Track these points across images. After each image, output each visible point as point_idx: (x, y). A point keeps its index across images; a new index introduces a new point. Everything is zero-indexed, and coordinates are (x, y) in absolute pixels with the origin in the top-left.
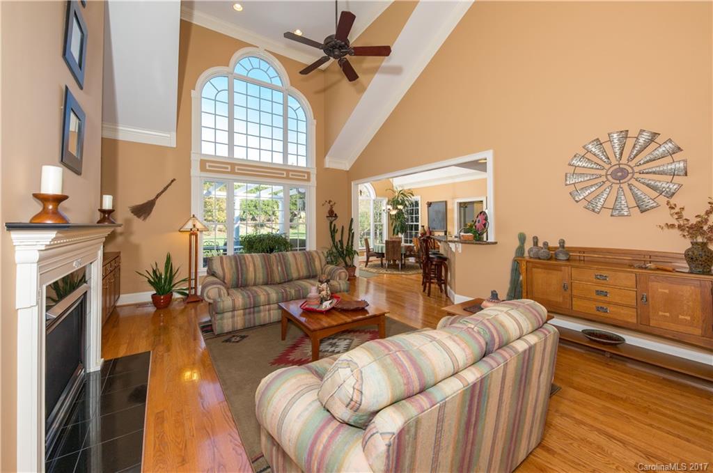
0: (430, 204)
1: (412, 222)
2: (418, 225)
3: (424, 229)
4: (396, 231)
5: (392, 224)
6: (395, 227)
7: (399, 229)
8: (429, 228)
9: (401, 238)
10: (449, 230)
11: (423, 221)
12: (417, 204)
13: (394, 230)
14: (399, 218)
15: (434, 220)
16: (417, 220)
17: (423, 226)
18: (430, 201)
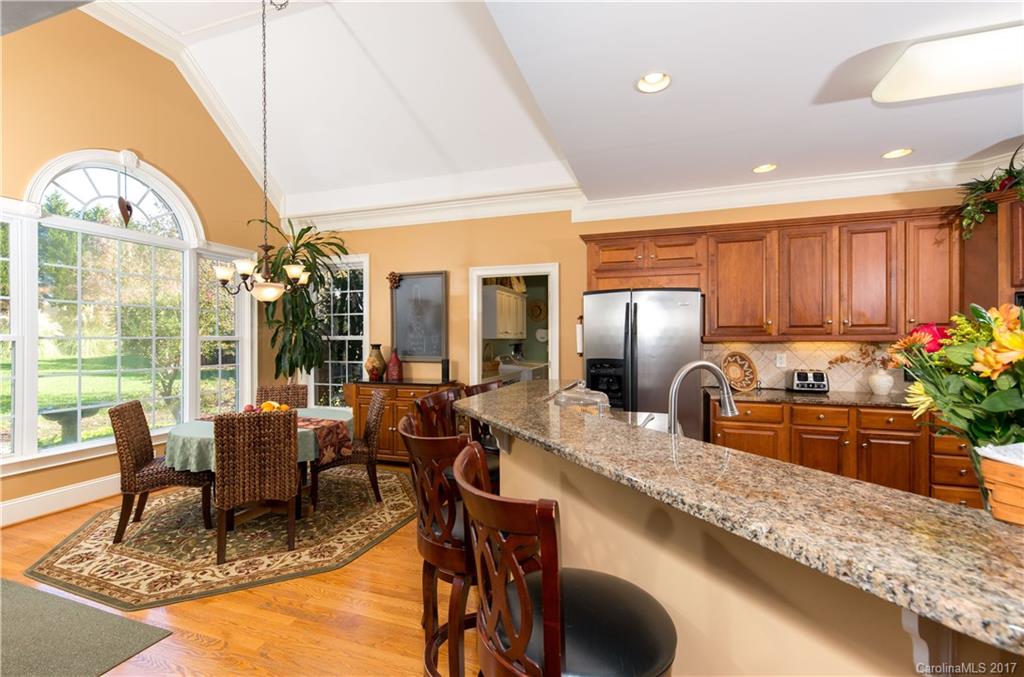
0: (396, 281)
1: (341, 333)
2: (360, 343)
3: (380, 356)
4: (286, 364)
5: (274, 340)
6: (282, 350)
7: (297, 356)
8: (395, 351)
9: (305, 388)
10: (453, 357)
11: (377, 329)
12: (356, 279)
13: (279, 359)
14: (297, 320)
15: (411, 328)
16: (357, 325)
17: (376, 347)
18: (398, 271)
